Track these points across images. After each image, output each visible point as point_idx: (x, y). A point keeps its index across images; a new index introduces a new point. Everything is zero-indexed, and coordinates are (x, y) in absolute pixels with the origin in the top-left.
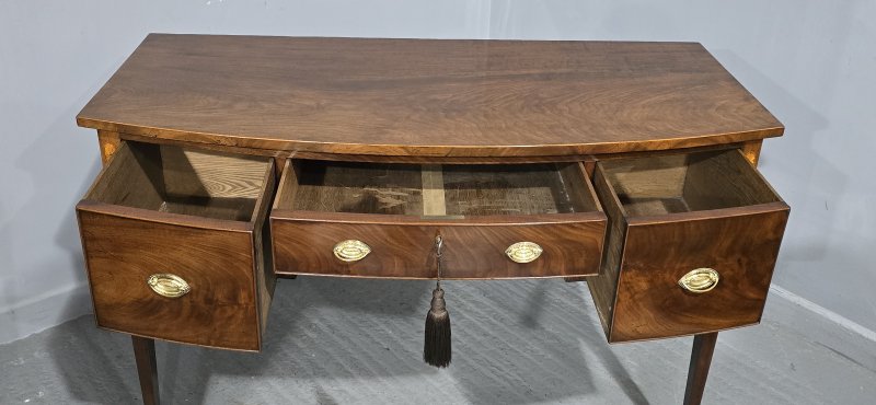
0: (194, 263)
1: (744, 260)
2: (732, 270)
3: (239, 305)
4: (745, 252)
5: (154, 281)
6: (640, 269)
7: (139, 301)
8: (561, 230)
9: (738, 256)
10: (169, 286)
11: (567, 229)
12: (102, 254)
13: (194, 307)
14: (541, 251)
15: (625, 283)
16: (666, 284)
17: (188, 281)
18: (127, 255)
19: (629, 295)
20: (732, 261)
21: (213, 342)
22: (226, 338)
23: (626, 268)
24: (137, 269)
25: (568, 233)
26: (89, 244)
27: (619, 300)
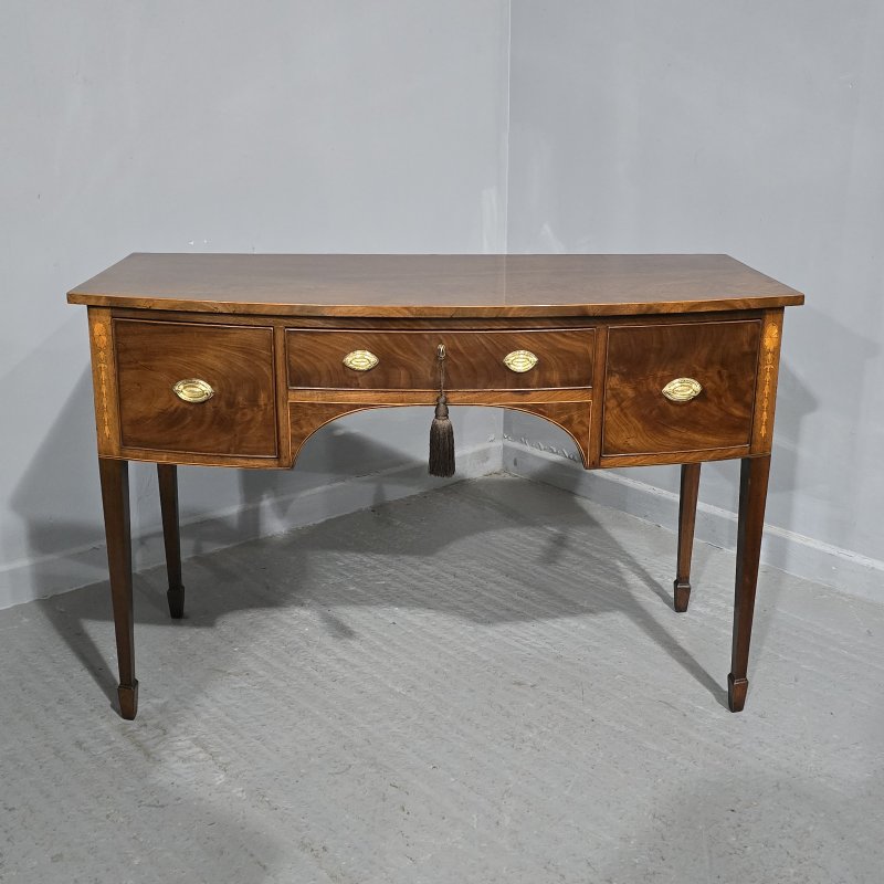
0: (219, 365)
1: (725, 372)
2: (713, 382)
3: (259, 406)
4: (723, 364)
5: (180, 387)
6: (623, 374)
7: (163, 413)
8: (552, 337)
9: (718, 367)
10: (194, 391)
11: (558, 337)
12: (133, 366)
13: (216, 412)
14: (536, 360)
15: (611, 389)
16: (650, 392)
17: (212, 385)
18: (157, 363)
19: (616, 403)
20: (712, 372)
21: (232, 449)
22: (244, 445)
23: (610, 373)
24: (164, 377)
25: (560, 342)
26: (121, 357)
27: (606, 409)
